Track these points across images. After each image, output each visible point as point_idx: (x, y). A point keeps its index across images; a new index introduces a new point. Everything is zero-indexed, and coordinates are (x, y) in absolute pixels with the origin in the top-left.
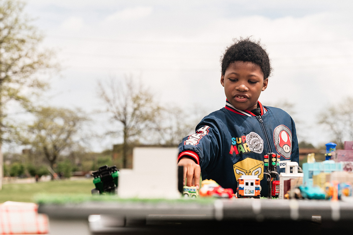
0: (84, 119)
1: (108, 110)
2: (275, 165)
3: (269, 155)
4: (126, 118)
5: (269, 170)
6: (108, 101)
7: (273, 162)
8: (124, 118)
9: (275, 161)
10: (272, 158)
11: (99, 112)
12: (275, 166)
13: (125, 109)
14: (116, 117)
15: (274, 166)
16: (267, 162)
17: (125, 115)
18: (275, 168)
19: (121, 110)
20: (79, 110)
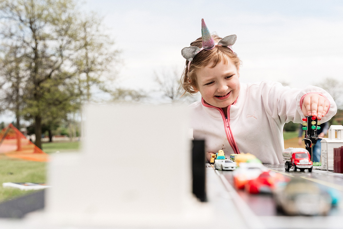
0: (145, 96)
1: (160, 90)
2: (315, 129)
3: (308, 117)
4: (173, 95)
5: (308, 134)
6: (161, 83)
7: (312, 126)
8: (172, 95)
9: (315, 125)
10: (312, 121)
11: (154, 91)
12: (315, 131)
13: (172, 89)
14: (166, 95)
15: (313, 130)
16: (305, 126)
17: (173, 93)
18: (314, 133)
19: (170, 90)
20: (142, 91)
